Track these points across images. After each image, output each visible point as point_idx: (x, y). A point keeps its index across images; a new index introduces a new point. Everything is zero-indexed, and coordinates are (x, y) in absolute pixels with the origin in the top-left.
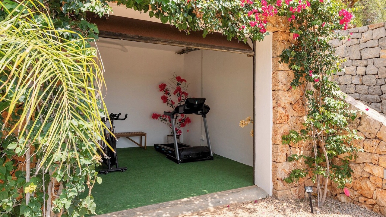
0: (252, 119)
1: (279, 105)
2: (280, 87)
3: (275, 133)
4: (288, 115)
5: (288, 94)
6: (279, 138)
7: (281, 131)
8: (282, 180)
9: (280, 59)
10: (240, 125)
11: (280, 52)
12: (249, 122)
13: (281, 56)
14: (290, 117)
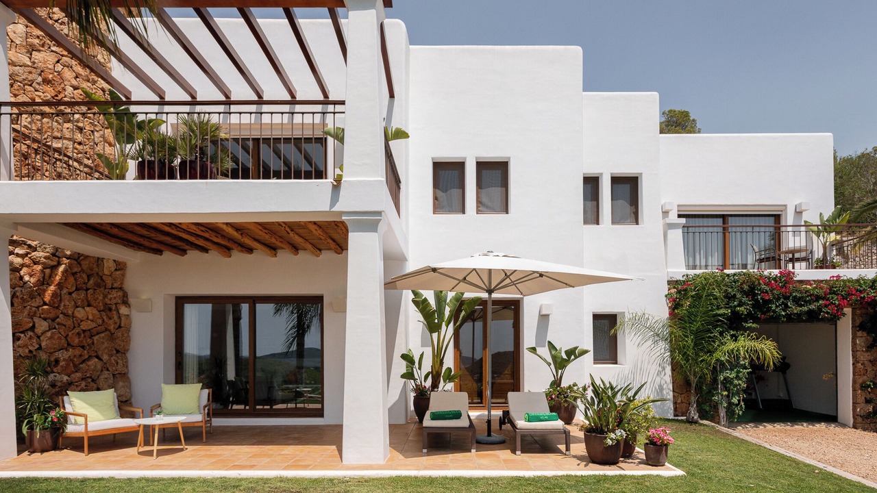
0: (835, 373)
1: (858, 362)
2: (858, 349)
3: (854, 382)
4: (866, 370)
5: (866, 354)
6: (858, 386)
7: (860, 381)
8: (861, 416)
9: (858, 329)
10: (824, 378)
11: (858, 322)
12: (832, 376)
13: (858, 327)
14: (869, 371)
